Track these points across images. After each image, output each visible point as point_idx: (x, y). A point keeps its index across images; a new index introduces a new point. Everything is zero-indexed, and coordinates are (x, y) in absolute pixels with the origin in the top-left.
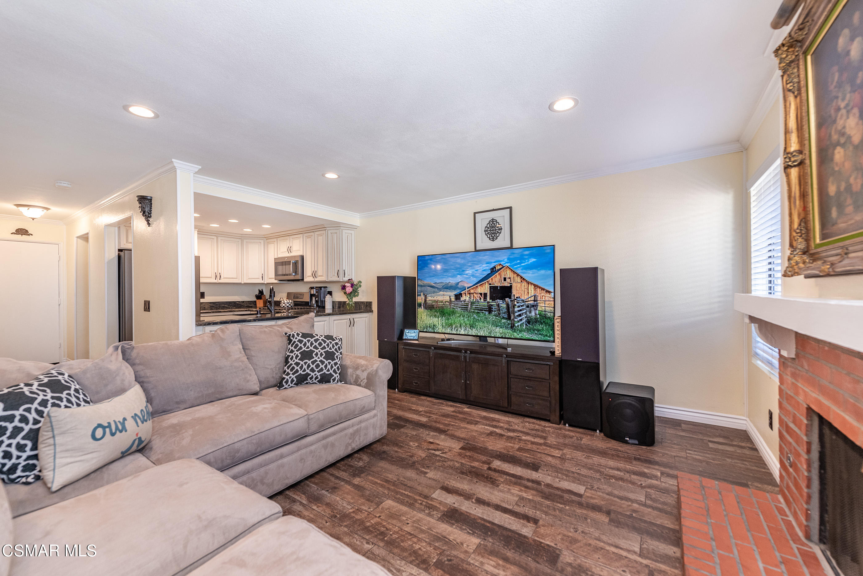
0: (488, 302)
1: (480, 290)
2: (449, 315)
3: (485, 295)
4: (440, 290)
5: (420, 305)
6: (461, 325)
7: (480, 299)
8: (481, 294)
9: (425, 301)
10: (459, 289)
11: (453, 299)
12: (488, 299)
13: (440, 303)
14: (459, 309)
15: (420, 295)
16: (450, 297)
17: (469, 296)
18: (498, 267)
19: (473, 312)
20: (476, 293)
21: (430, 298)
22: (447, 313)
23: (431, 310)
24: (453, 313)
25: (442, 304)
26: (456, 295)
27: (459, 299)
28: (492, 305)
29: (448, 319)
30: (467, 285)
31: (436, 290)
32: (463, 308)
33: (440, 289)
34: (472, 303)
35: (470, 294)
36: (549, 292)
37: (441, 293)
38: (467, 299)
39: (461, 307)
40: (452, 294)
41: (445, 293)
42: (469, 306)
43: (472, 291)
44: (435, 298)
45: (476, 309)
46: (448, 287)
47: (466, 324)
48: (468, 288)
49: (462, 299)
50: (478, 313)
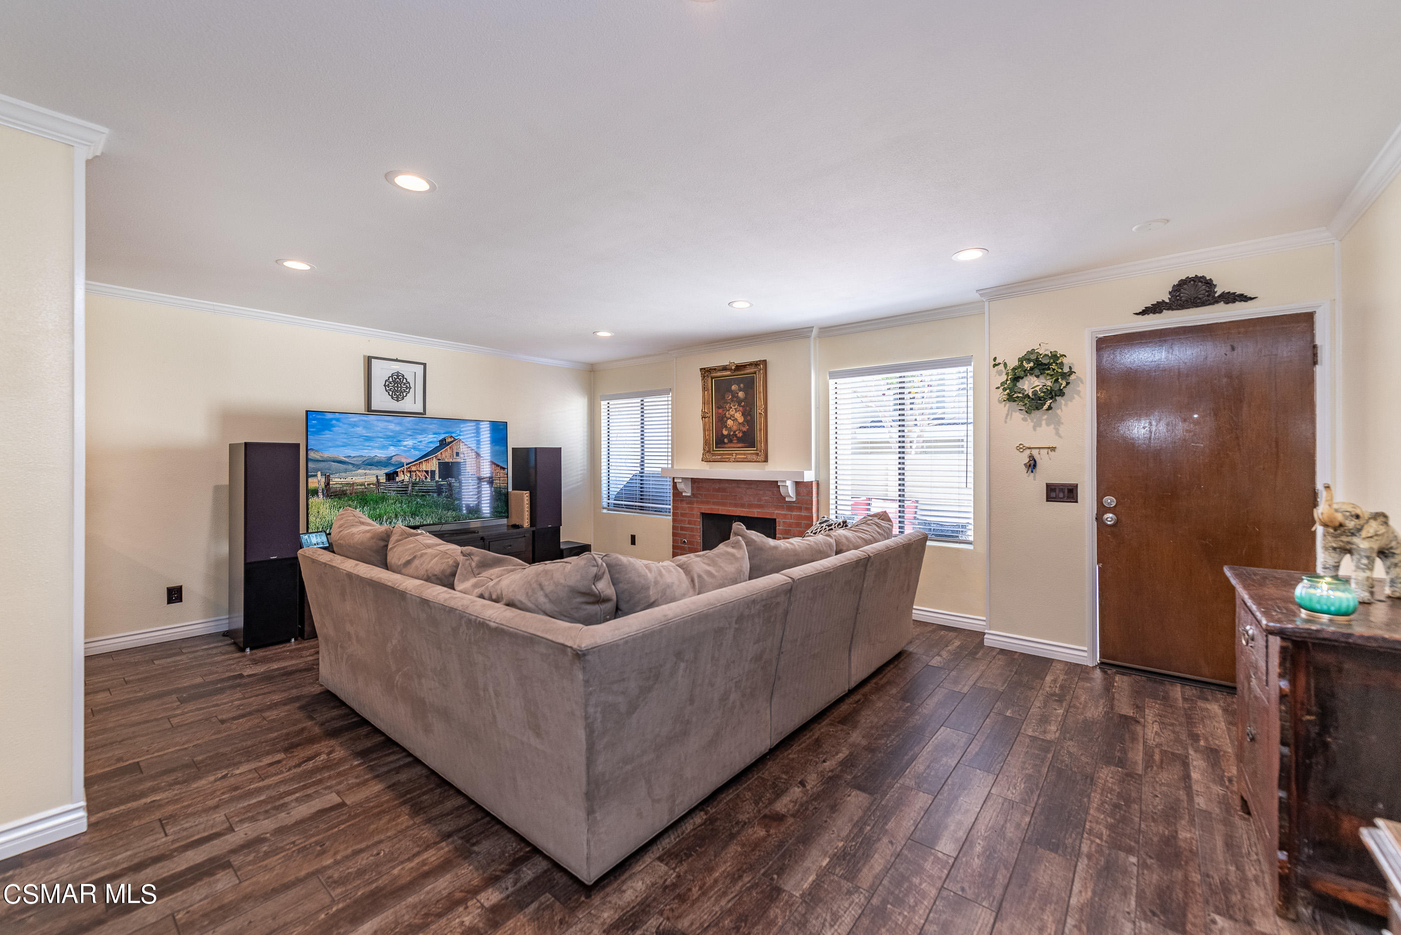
0: (437, 482)
1: (424, 467)
2: (377, 502)
3: (433, 472)
4: (358, 467)
5: (315, 492)
6: (396, 516)
7: (426, 478)
8: (427, 472)
9: (327, 484)
10: (393, 465)
11: (383, 479)
12: (437, 478)
13: (359, 487)
14: (393, 494)
15: (316, 476)
16: (377, 476)
17: (409, 475)
18: (450, 440)
19: (416, 495)
20: (420, 471)
21: (336, 480)
22: (372, 500)
23: (339, 498)
24: (383, 499)
25: (363, 487)
26: (387, 474)
27: (394, 479)
28: (442, 485)
29: (375, 509)
30: (405, 461)
31: (351, 467)
32: (400, 491)
33: (357, 465)
34: (414, 484)
35: (410, 472)
36: (504, 469)
37: (360, 471)
38: (407, 478)
39: (397, 491)
40: (382, 473)
41: (368, 471)
42: (410, 488)
43: (414, 469)
44: (349, 480)
45: (420, 491)
46: (371, 463)
47: (405, 513)
48: (407, 464)
49: (398, 479)
50: (423, 495)
